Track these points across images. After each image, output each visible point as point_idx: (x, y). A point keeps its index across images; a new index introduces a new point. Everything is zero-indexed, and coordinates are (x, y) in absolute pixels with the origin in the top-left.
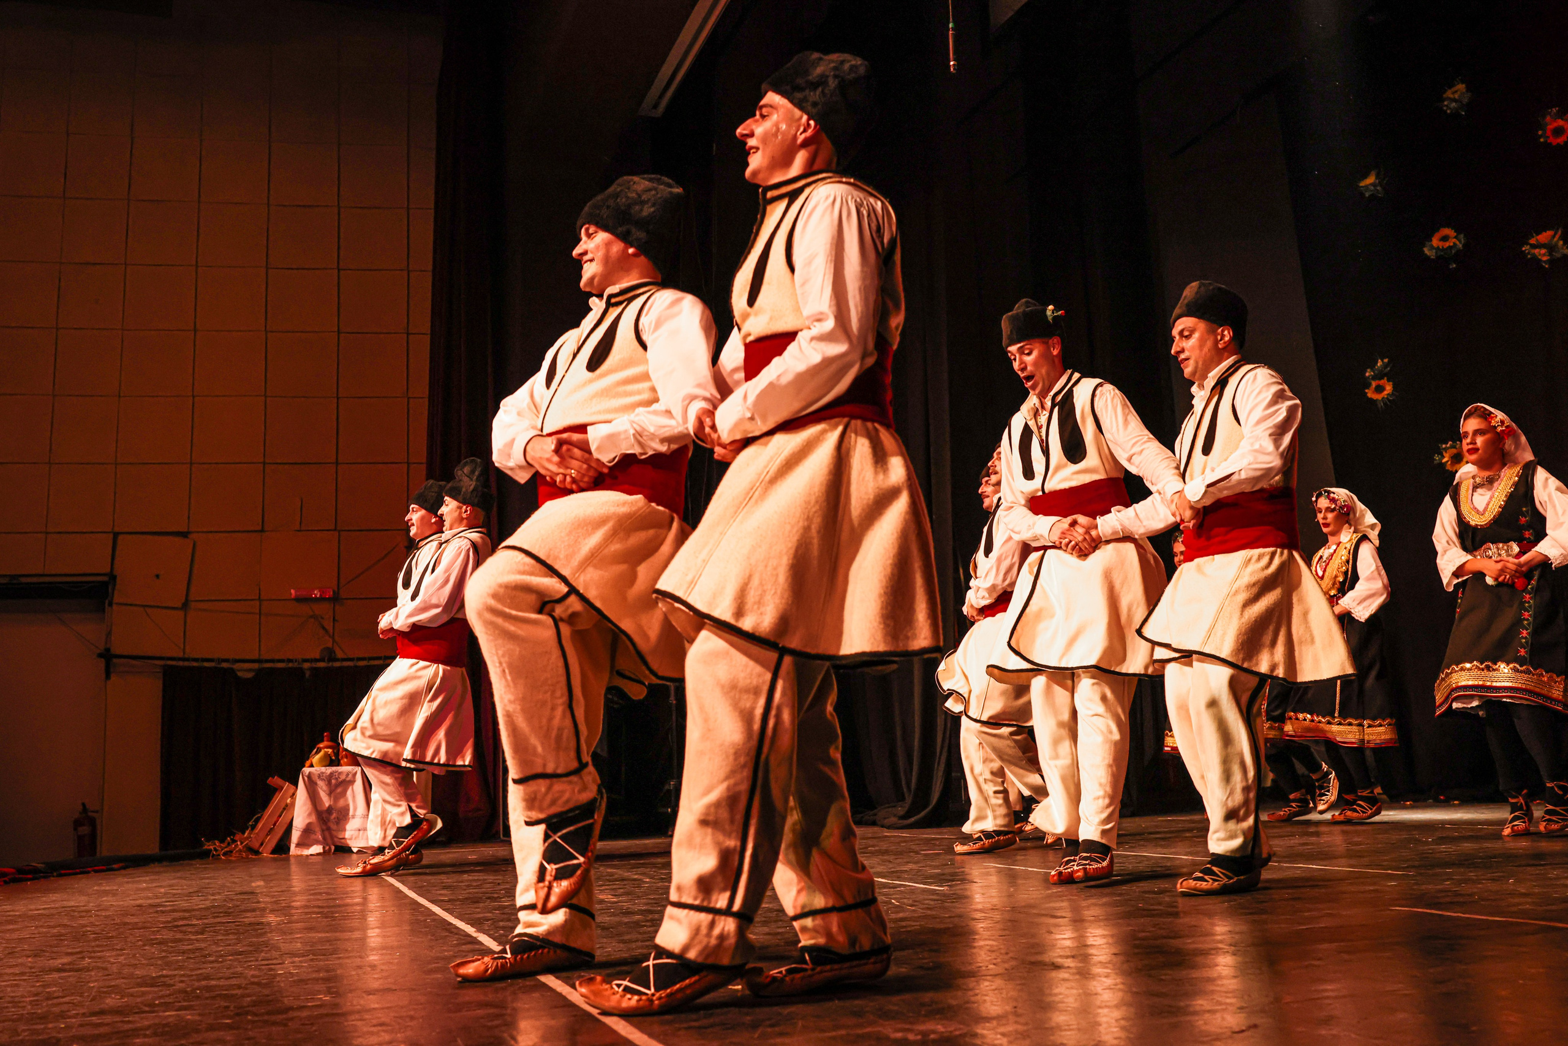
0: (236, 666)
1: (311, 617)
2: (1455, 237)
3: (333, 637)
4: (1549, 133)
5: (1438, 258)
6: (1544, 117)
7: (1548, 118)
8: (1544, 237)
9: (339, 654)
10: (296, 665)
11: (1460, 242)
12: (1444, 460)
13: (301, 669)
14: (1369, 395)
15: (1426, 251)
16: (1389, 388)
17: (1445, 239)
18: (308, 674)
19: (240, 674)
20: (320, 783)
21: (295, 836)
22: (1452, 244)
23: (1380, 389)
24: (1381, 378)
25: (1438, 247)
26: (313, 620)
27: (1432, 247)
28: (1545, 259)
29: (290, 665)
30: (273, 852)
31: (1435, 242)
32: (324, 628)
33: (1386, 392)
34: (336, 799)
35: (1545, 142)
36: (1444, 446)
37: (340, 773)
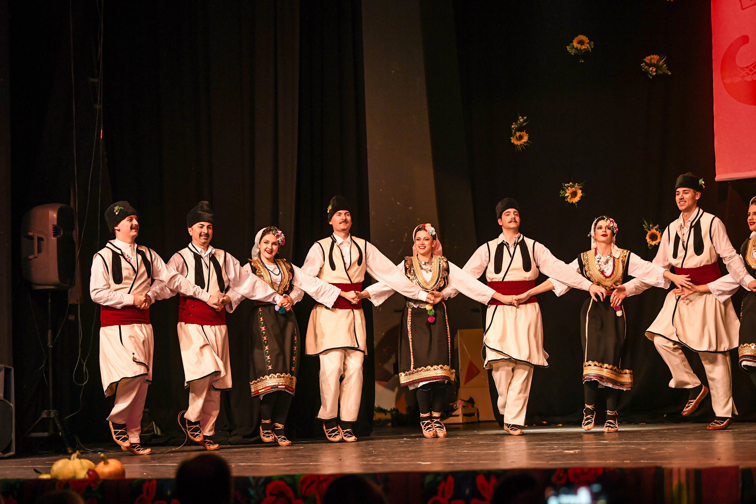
2: (588, 43)
5: (574, 54)
8: (654, 58)
11: (590, 46)
12: (566, 195)
14: (512, 141)
15: (568, 48)
16: (526, 139)
17: (581, 42)
22: (586, 48)
23: (521, 138)
24: (521, 132)
25: (577, 48)
27: (573, 47)
28: (654, 74)
31: (575, 44)
33: (523, 141)
36: (566, 185)
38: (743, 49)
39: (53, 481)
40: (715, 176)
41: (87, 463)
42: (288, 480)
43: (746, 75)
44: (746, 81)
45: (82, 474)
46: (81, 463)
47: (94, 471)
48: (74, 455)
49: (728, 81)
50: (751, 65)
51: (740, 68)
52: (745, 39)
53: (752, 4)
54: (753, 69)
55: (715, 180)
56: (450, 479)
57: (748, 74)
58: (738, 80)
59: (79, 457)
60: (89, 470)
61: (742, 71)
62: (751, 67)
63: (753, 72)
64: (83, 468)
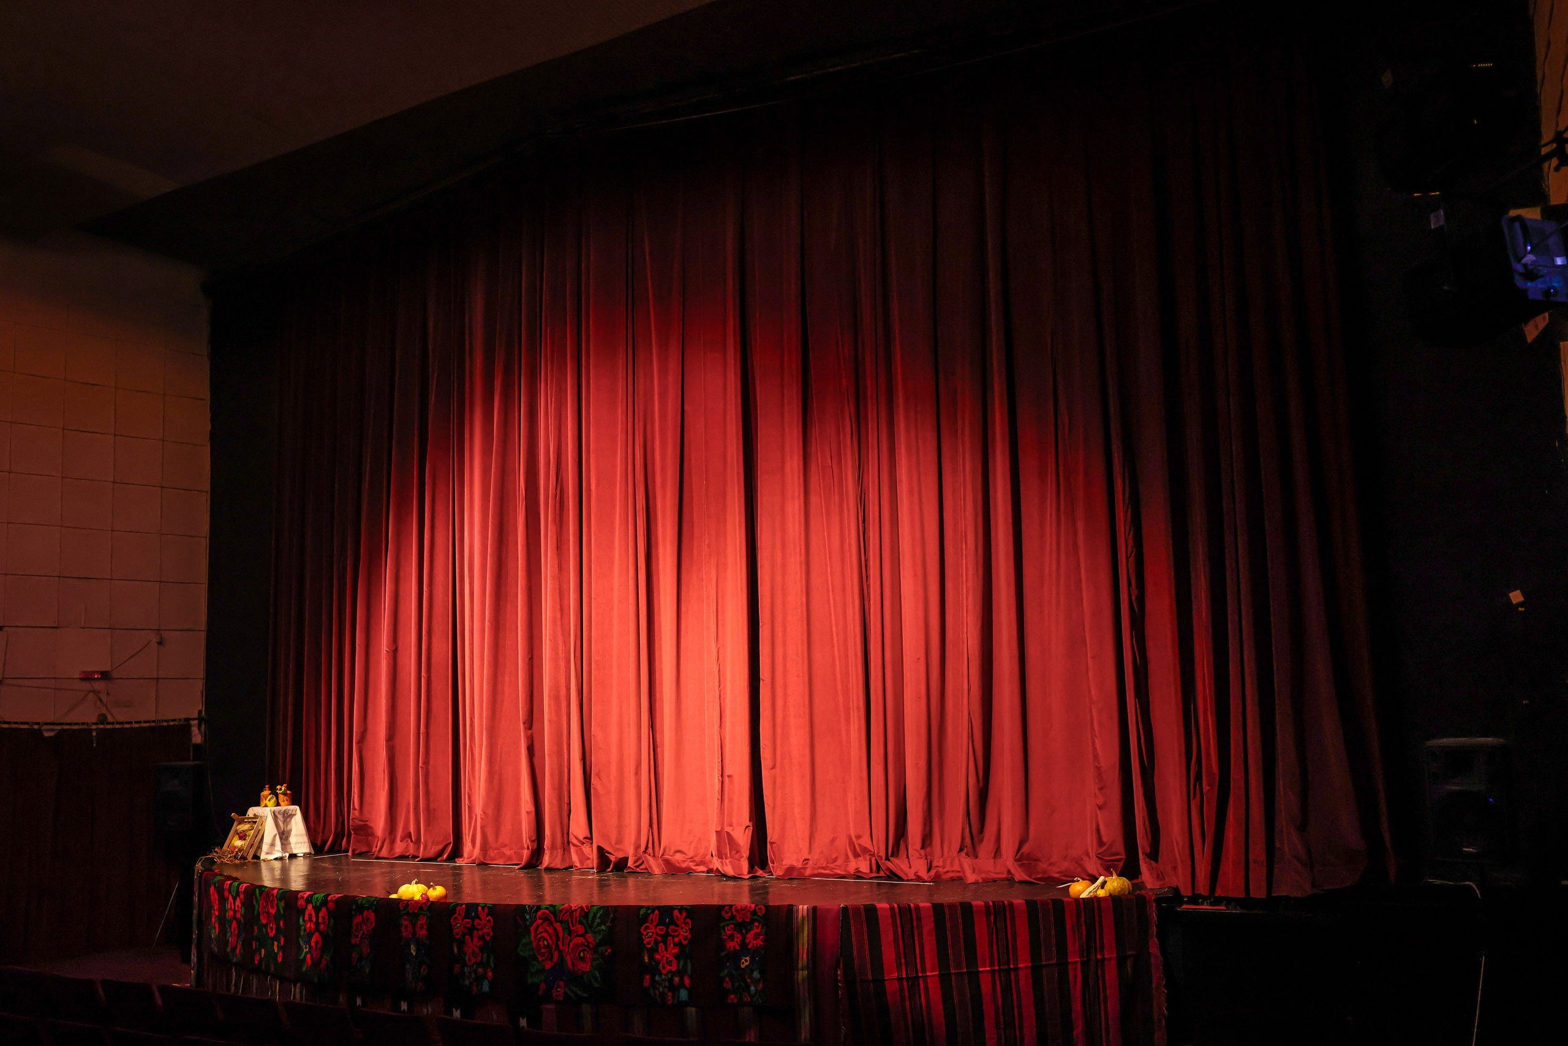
0: (45, 727)
1: (91, 691)
3: (106, 707)
9: (110, 719)
10: (85, 727)
13: (91, 731)
18: (94, 734)
19: (46, 734)
20: (280, 817)
21: (265, 847)
26: (92, 693)
29: (82, 727)
30: (252, 859)
32: (101, 700)
34: (287, 826)
37: (289, 810)
39: (399, 900)
41: (422, 887)
42: (551, 909)
45: (418, 897)
46: (418, 887)
47: (425, 894)
48: (414, 881)
56: (657, 912)
59: (416, 883)
60: (423, 894)
64: (419, 892)
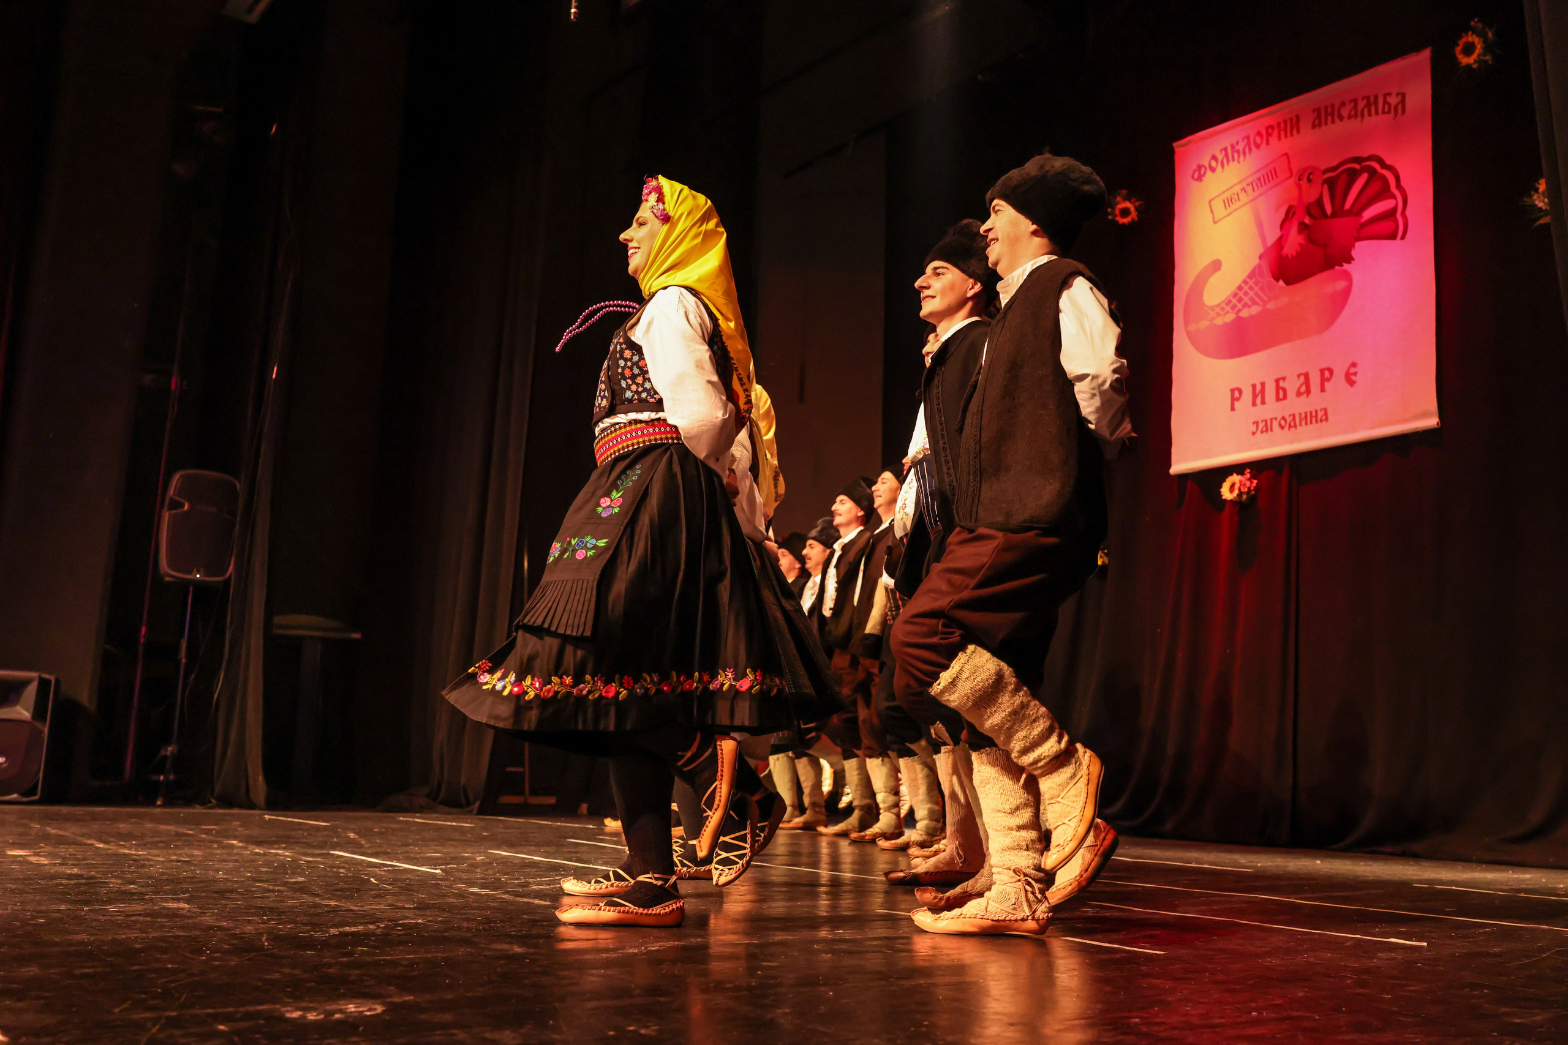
4: (1117, 212)
6: (1115, 197)
7: (1118, 199)
35: (1113, 220)
38: (1214, 280)
40: (1169, 466)
43: (1215, 316)
44: (1216, 326)
49: (1192, 327)
50: (1222, 302)
51: (1207, 306)
52: (1216, 265)
53: (1225, 215)
54: (1225, 306)
55: (1169, 473)
57: (1218, 314)
58: (1203, 324)
61: (1210, 312)
62: (1223, 305)
63: (1225, 311)
